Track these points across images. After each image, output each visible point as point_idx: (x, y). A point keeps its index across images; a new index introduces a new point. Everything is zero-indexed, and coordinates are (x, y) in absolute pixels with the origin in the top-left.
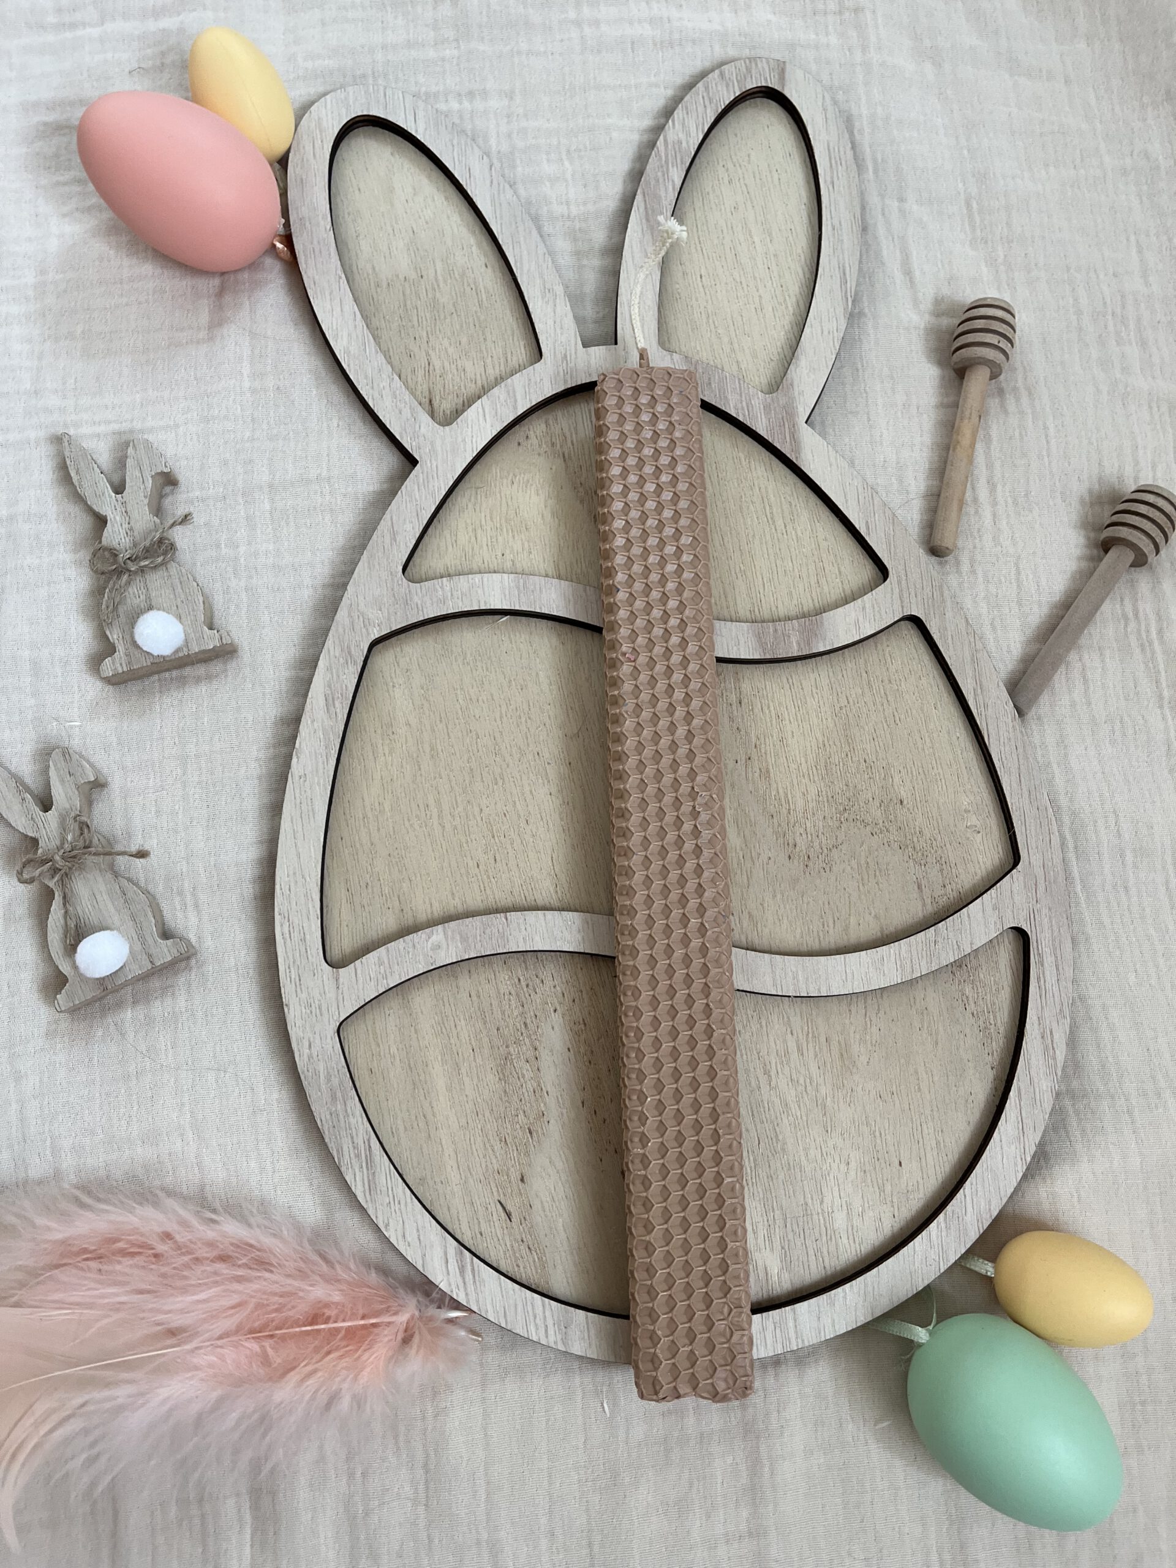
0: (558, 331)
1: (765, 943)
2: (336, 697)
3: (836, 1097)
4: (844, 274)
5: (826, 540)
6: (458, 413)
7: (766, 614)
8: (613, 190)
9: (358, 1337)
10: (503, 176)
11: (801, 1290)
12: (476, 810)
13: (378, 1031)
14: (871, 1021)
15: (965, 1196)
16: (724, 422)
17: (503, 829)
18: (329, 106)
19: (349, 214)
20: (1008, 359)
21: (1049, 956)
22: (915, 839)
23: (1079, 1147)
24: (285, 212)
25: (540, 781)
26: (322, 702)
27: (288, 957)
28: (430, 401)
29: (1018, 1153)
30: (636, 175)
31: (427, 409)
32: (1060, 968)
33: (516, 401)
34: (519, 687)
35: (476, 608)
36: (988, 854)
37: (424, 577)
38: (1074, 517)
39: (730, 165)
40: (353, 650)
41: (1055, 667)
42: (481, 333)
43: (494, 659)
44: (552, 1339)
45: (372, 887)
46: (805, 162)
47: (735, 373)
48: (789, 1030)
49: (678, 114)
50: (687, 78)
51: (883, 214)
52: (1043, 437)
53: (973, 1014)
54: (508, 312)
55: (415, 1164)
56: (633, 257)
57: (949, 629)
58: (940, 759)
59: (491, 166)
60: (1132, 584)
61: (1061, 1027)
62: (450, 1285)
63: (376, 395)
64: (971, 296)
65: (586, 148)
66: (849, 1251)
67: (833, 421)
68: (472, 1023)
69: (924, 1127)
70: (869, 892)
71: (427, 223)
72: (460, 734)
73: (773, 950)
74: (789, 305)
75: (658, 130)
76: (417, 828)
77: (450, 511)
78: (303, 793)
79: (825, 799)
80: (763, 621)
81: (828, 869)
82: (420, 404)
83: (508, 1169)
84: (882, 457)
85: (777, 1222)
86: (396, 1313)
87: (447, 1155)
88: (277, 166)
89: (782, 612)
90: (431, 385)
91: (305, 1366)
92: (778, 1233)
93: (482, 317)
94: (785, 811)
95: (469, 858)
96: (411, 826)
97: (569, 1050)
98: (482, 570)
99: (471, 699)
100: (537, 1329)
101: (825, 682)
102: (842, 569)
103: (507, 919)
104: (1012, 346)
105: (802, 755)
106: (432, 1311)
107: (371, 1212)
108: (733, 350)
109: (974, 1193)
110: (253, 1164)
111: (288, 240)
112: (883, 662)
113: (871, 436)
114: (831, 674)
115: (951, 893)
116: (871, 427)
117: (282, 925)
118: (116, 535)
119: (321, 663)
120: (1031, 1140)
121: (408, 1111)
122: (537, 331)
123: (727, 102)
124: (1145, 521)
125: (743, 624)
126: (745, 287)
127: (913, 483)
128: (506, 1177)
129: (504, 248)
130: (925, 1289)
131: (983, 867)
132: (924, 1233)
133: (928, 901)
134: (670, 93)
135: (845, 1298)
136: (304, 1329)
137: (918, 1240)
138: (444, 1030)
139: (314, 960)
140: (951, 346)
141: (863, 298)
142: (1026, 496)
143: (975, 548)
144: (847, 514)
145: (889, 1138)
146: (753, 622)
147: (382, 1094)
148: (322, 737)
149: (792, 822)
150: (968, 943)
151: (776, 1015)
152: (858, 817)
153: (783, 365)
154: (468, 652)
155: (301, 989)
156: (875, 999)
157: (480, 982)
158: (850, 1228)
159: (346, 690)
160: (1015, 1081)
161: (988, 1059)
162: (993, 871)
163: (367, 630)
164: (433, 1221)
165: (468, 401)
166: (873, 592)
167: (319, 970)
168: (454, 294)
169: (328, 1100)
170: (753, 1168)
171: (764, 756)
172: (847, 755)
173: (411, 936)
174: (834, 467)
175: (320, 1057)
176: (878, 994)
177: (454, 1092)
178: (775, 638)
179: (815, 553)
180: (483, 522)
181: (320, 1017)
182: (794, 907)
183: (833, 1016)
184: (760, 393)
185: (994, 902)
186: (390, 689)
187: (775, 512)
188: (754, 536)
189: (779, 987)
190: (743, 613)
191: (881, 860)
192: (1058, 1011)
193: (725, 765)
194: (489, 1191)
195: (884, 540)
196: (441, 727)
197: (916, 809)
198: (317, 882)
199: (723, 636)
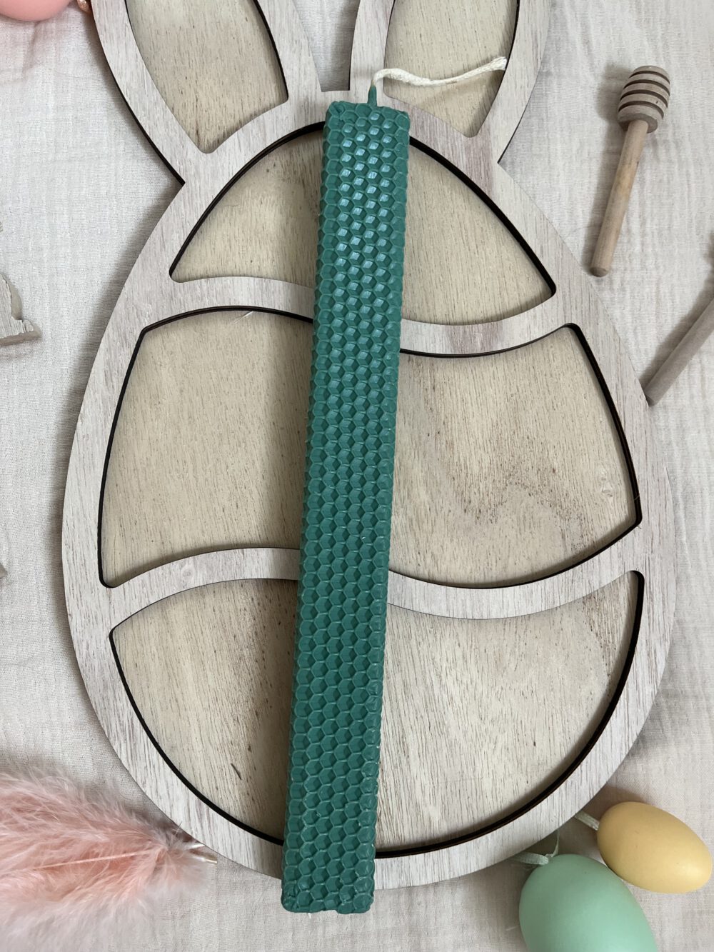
0: (302, 76)
1: (441, 577)
2: (113, 373)
3: (490, 693)
4: (536, 40)
5: (508, 259)
6: (219, 142)
7: (458, 318)
9: (121, 866)
11: (455, 834)
12: (224, 466)
13: (142, 635)
14: (520, 637)
15: (581, 771)
16: (433, 160)
17: (244, 481)
20: (663, 116)
21: (658, 594)
22: (562, 500)
23: (669, 734)
26: (102, 376)
27: (72, 578)
28: (197, 132)
29: (624, 738)
31: (194, 139)
32: (666, 604)
33: (265, 134)
35: (227, 305)
36: (617, 513)
37: (187, 277)
38: (705, 249)
40: (127, 335)
41: (681, 368)
42: (240, 76)
43: (241, 346)
45: (140, 524)
47: (444, 118)
48: (457, 643)
52: (686, 182)
53: (597, 634)
54: (263, 59)
55: (168, 736)
56: (366, 16)
57: (600, 336)
58: (585, 438)
61: (663, 647)
62: (191, 828)
63: (152, 124)
64: (635, 65)
67: (521, 162)
68: (215, 631)
69: (555, 717)
70: (524, 539)
73: (449, 581)
76: (175, 477)
77: (210, 224)
78: (86, 449)
79: (495, 467)
80: (455, 324)
81: (494, 521)
82: (189, 135)
83: (239, 741)
84: (558, 193)
85: (440, 785)
86: (149, 849)
87: (193, 729)
89: (471, 317)
90: (198, 119)
91: (80, 889)
92: (441, 792)
93: (242, 63)
94: (463, 475)
95: (216, 503)
96: (172, 477)
98: (234, 273)
99: (222, 378)
101: (501, 374)
102: (520, 283)
103: (243, 553)
104: (667, 106)
105: (479, 431)
106: (179, 845)
107: (132, 773)
109: (588, 769)
110: (47, 733)
112: (547, 359)
113: (550, 175)
114: (506, 368)
115: (587, 542)
116: (551, 168)
117: (67, 554)
119: (102, 345)
120: (634, 729)
121: (165, 696)
122: (285, 75)
125: (439, 326)
126: (456, 46)
127: (581, 216)
128: (237, 747)
129: (261, 5)
131: (612, 523)
132: (549, 797)
133: (569, 548)
135: (487, 842)
136: (78, 862)
137: (544, 802)
138: (193, 636)
139: (92, 581)
140: (618, 104)
141: (550, 58)
142: (669, 229)
143: (625, 269)
144: (526, 239)
145: (527, 724)
146: (447, 324)
147: (144, 683)
148: (101, 405)
149: (469, 483)
150: (598, 582)
151: (448, 632)
152: (520, 481)
153: (483, 114)
154: (221, 340)
155: (82, 603)
156: (524, 622)
157: (222, 600)
158: (494, 792)
159: (122, 368)
160: (625, 687)
161: (605, 668)
162: (620, 527)
163: (139, 319)
164: (180, 781)
165: (228, 133)
166: (543, 304)
167: (96, 590)
168: (219, 42)
169: (102, 688)
170: (424, 745)
171: (450, 431)
172: (514, 433)
173: (168, 565)
174: (519, 200)
175: (95, 655)
176: (527, 618)
177: (199, 683)
178: (464, 338)
179: (500, 270)
180: (237, 234)
181: (95, 625)
182: (466, 549)
183: (491, 633)
184: (462, 136)
185: (619, 551)
186: (158, 367)
187: (469, 234)
188: (452, 254)
189: (451, 611)
190: (440, 317)
191: (535, 516)
192: (662, 635)
193: (420, 437)
194: (224, 756)
195: (554, 262)
196: (198, 399)
197: (564, 476)
198: (95, 519)
199: (423, 335)
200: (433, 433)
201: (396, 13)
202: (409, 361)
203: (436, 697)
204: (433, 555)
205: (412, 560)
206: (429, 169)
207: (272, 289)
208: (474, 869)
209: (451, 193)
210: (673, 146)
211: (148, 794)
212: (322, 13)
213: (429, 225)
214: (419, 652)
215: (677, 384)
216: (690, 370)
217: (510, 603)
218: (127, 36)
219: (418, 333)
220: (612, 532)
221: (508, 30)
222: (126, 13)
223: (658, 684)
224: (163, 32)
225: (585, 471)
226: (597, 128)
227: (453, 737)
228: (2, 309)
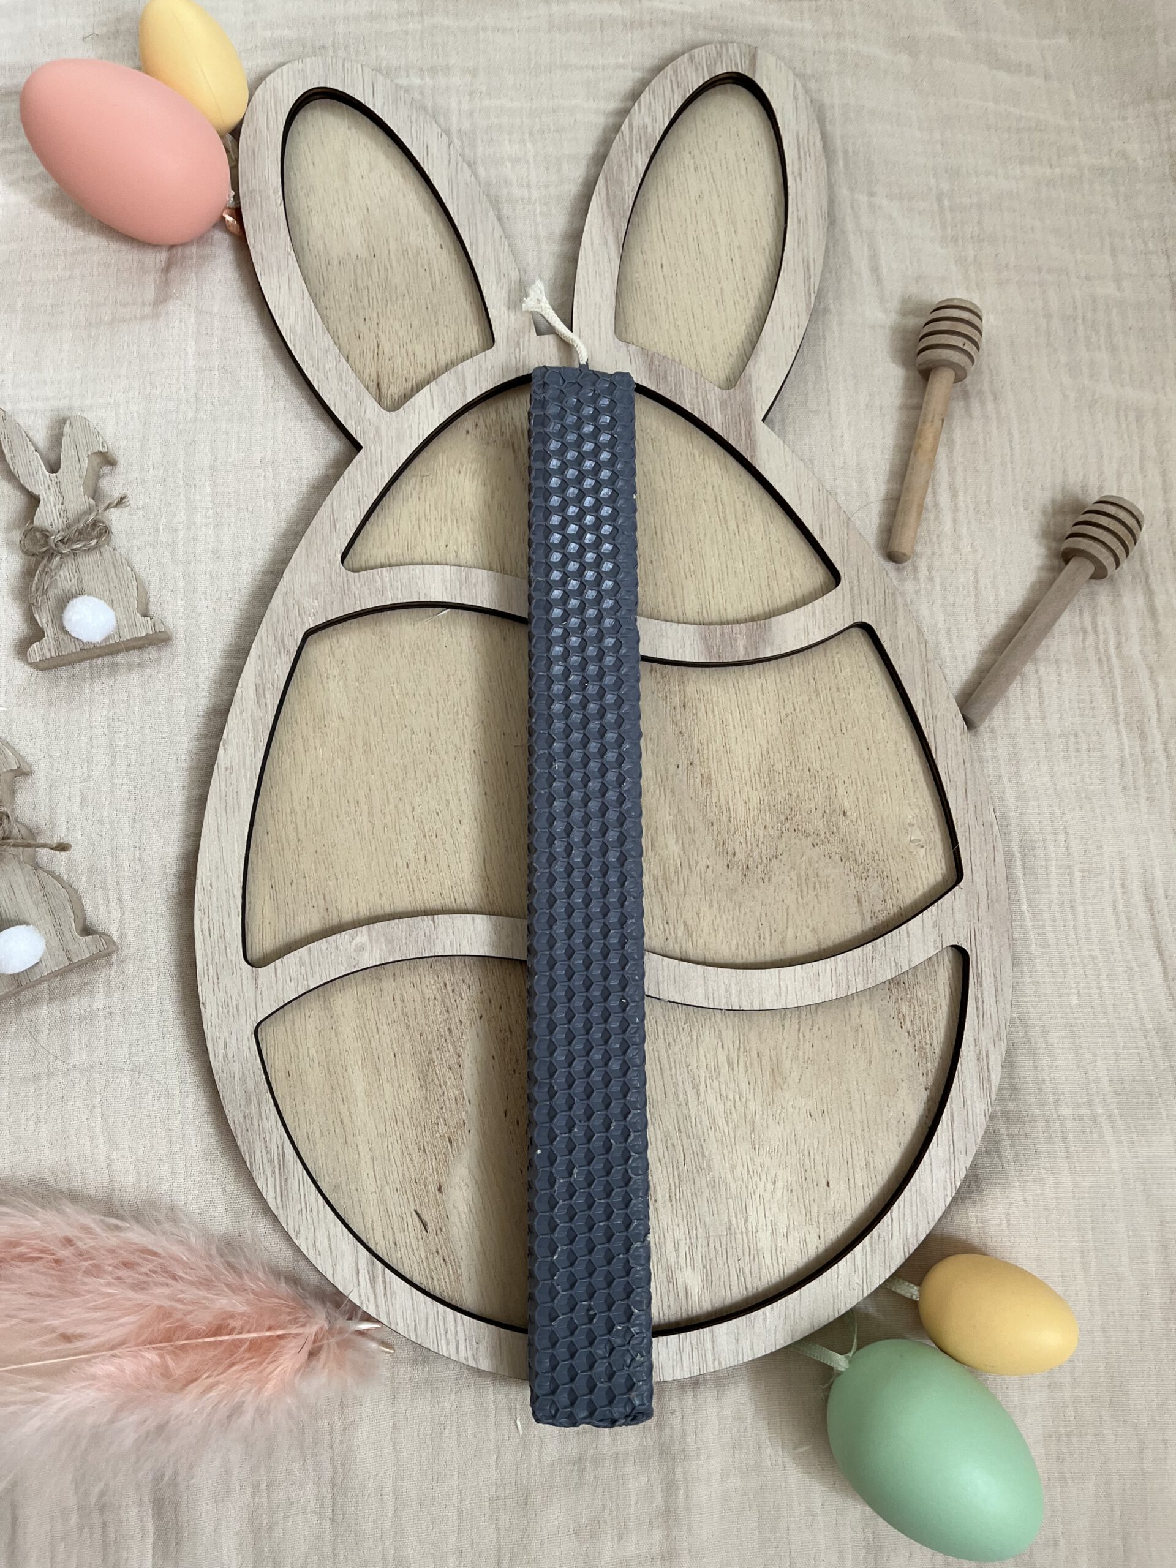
0: (512, 317)
1: (698, 954)
2: (266, 689)
3: (765, 1113)
4: (809, 269)
5: (778, 542)
6: (406, 398)
7: (714, 617)
8: (575, 173)
9: (263, 1349)
10: (463, 156)
11: (721, 1310)
12: (408, 808)
13: (298, 1034)
14: (804, 1036)
15: (892, 1220)
16: (679, 417)
17: (435, 828)
18: (285, 77)
19: (302, 188)
20: (973, 361)
21: (988, 977)
22: (857, 852)
23: (1011, 1172)
24: (235, 185)
25: (476, 780)
26: (252, 692)
27: (207, 955)
28: (378, 385)
29: (948, 1176)
30: (600, 159)
31: (374, 393)
32: (999, 989)
33: (465, 388)
34: (457, 683)
35: (415, 600)
36: (931, 870)
37: (364, 566)
38: (1036, 528)
39: (696, 152)
40: (286, 639)
41: (1009, 681)
42: (433, 318)
43: (433, 653)
44: (462, 1354)
45: (297, 884)
46: (774, 151)
47: (693, 367)
48: (720, 1044)
49: (645, 97)
50: (657, 61)
51: (852, 208)
52: (1007, 443)
53: (909, 1033)
54: (462, 296)
55: (330, 1171)
56: (592, 243)
57: (900, 638)
58: (885, 770)
59: (449, 145)
60: (1093, 595)
61: (997, 1049)
62: (360, 1296)
63: (322, 376)
64: (938, 297)
65: (550, 130)
66: (772, 1272)
67: (793, 419)
68: (394, 1027)
69: (854, 1146)
70: (807, 905)
71: (382, 200)
72: (394, 729)
73: (707, 960)
74: (751, 298)
75: (624, 113)
76: (345, 823)
77: (394, 499)
78: (228, 785)
79: (767, 808)
80: (711, 624)
81: (766, 880)
82: (367, 388)
83: (426, 1178)
84: (842, 458)
85: (700, 1240)
86: (304, 1325)
87: (363, 1162)
88: (229, 137)
89: (731, 615)
90: (380, 370)
91: (208, 1377)
92: (701, 1250)
93: (435, 301)
94: (725, 819)
95: (399, 857)
96: (340, 822)
97: (493, 1057)
98: (424, 561)
99: (407, 694)
100: (448, 1344)
101: (772, 687)
102: (794, 572)
103: (434, 922)
104: (979, 348)
105: (745, 762)
106: (341, 1322)
107: (282, 1219)
108: (692, 343)
109: (902, 1216)
110: (165, 1168)
111: (237, 213)
112: (832, 669)
113: (832, 436)
114: (778, 680)
115: (891, 909)
116: (832, 427)
117: (201, 921)
118: (48, 516)
119: (252, 652)
120: (962, 1163)
121: (325, 1116)
122: (490, 316)
123: (696, 87)
124: (1105, 533)
125: (689, 626)
126: (707, 280)
127: (874, 487)
128: (423, 1187)
129: (460, 229)
130: (847, 1313)
131: (925, 882)
132: (849, 1256)
133: (868, 916)
134: (638, 75)
135: (765, 1320)
136: (207, 1340)
137: (842, 1263)
138: (365, 1033)
139: (233, 958)
140: (916, 347)
141: (828, 292)
142: (988, 502)
143: (933, 554)
144: (802, 518)
145: (817, 1158)
146: (700, 624)
147: (299, 1098)
148: (251, 727)
149: (732, 831)
150: (907, 960)
151: (707, 1028)
152: (800, 827)
153: (743, 360)
154: (407, 645)
155: (219, 987)
156: (809, 1014)
157: (404, 986)
158: (774, 1249)
159: (278, 680)
160: (948, 1104)
161: (923, 1079)
162: (935, 888)
163: (302, 619)
164: (346, 1230)
165: (417, 386)
166: (824, 597)
167: (238, 969)
168: (406, 274)
169: (243, 1103)
170: (677, 1185)
171: (706, 761)
172: (791, 764)
173: (334, 936)
174: (790, 467)
175: (235, 1058)
177: (373, 1098)
178: (722, 641)
179: (768, 555)
180: (427, 511)
181: (236, 1017)
182: (730, 918)
183: (766, 1031)
184: (716, 388)
185: (934, 919)
186: (325, 680)
187: (727, 512)
188: (705, 534)
189: (711, 999)
190: (691, 615)
191: (821, 873)
192: (995, 1033)
193: (667, 770)
194: (405, 1200)
195: (837, 545)
196: (375, 720)
197: (859, 821)
198: (239, 876)
199: (668, 638)
200: (684, 764)
201: (630, 236)
202: (651, 671)
203: (693, 1120)
204: (686, 925)
205: (658, 932)
206: (674, 427)
207: (474, 581)
208: (748, 1357)
209: (703, 459)
210: (989, 397)
211: (303, 1248)
212: (536, 238)
213: (675, 499)
215: (1007, 701)
216: (1022, 683)
217: (789, 988)
218: (291, 267)
219: (662, 636)
220: (924, 895)
222: (289, 238)
223: (993, 1099)
224: (335, 262)
225: (886, 814)
226: (890, 378)
227: (717, 1175)
228: (125, 604)
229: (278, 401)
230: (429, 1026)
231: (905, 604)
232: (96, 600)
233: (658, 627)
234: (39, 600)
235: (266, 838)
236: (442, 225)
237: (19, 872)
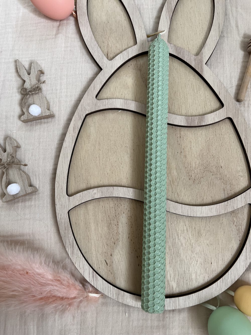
1: (180, 201)
2: (76, 128)
3: (196, 243)
4: (219, 25)
5: (208, 96)
6: (114, 57)
7: (190, 114)
11: (181, 293)
12: (109, 160)
13: (79, 214)
14: (207, 224)
15: (228, 274)
16: (183, 63)
17: (115, 165)
22: (224, 177)
25: (126, 154)
26: (72, 129)
27: (58, 193)
28: (107, 54)
29: (244, 264)
31: (106, 56)
33: (129, 55)
34: (123, 129)
35: (113, 107)
36: (244, 183)
37: (101, 99)
40: (81, 116)
42: (122, 37)
43: (117, 121)
44: (114, 297)
45: (81, 177)
47: (188, 50)
48: (185, 225)
53: (235, 226)
54: (129, 32)
57: (239, 122)
58: (233, 156)
62: (90, 280)
63: (93, 52)
66: (195, 284)
67: (213, 64)
68: (102, 214)
69: (219, 254)
70: (210, 190)
71: (111, 9)
73: (183, 203)
74: (204, 33)
76: (93, 162)
77: (110, 83)
78: (65, 152)
79: (201, 165)
80: (189, 116)
81: (199, 183)
82: (104, 55)
83: (108, 252)
84: (226, 75)
85: (177, 275)
87: (93, 247)
89: (194, 114)
90: (108, 51)
92: (177, 277)
93: (123, 33)
94: (189, 167)
95: (106, 172)
97: (126, 223)
98: (116, 98)
99: (110, 131)
100: (111, 294)
101: (204, 133)
102: (212, 104)
103: (113, 188)
105: (196, 152)
107: (72, 259)
108: (188, 44)
109: (231, 274)
111: (76, 12)
112: (220, 129)
113: (224, 69)
114: (206, 131)
115: (233, 192)
116: (224, 66)
117: (57, 184)
119: (73, 119)
120: (248, 261)
121: (84, 235)
122: (136, 37)
125: (183, 116)
127: (234, 82)
128: (107, 254)
129: (130, 15)
132: (216, 283)
133: (226, 194)
135: (193, 297)
138: (95, 215)
139: (64, 194)
140: (247, 46)
141: (224, 32)
143: (249, 100)
144: (214, 89)
145: (209, 256)
146: (186, 116)
147: (78, 230)
148: (71, 138)
149: (191, 170)
150: (236, 207)
151: (182, 220)
152: (209, 170)
153: (201, 49)
154: (111, 119)
155: (60, 201)
156: (209, 219)
157: (105, 204)
158: (196, 278)
159: (79, 126)
160: (245, 245)
161: (239, 238)
162: (245, 188)
163: (85, 111)
164: (87, 263)
165: (117, 54)
166: (219, 110)
167: (65, 197)
168: (116, 27)
169: (64, 229)
170: (171, 260)
171: (185, 152)
172: (208, 153)
173: (89, 190)
174: (212, 76)
175: (63, 218)
176: (210, 217)
177: (96, 231)
178: (191, 121)
179: (205, 99)
180: (118, 86)
181: (64, 208)
182: (189, 192)
183: (197, 222)
184: (194, 56)
185: (244, 196)
186: (90, 127)
187: (194, 88)
188: (188, 93)
189: (183, 213)
190: (183, 114)
191: (214, 182)
193: (175, 153)
194: (102, 257)
195: (224, 97)
196: (102, 137)
197: (225, 169)
198: (66, 174)
199: (177, 119)
200: (179, 152)
201: (173, 17)
202: (172, 128)
203: (177, 244)
204: (177, 193)
205: (170, 195)
206: (182, 66)
207: (128, 103)
208: (188, 306)
209: (189, 74)
211: (77, 267)
212: (149, 18)
213: (181, 84)
214: (171, 227)
217: (204, 212)
218: (88, 25)
221: (210, 22)
222: (88, 18)
224: (99, 24)
225: (232, 168)
226: (240, 54)
227: (182, 258)
228: (44, 107)
229: (83, 58)
230: (111, 214)
231: (241, 113)
232: (37, 105)
233: (175, 116)
234: (24, 105)
235: (74, 165)
236: (125, 15)
237: (16, 171)
